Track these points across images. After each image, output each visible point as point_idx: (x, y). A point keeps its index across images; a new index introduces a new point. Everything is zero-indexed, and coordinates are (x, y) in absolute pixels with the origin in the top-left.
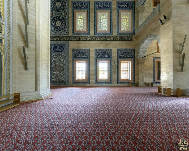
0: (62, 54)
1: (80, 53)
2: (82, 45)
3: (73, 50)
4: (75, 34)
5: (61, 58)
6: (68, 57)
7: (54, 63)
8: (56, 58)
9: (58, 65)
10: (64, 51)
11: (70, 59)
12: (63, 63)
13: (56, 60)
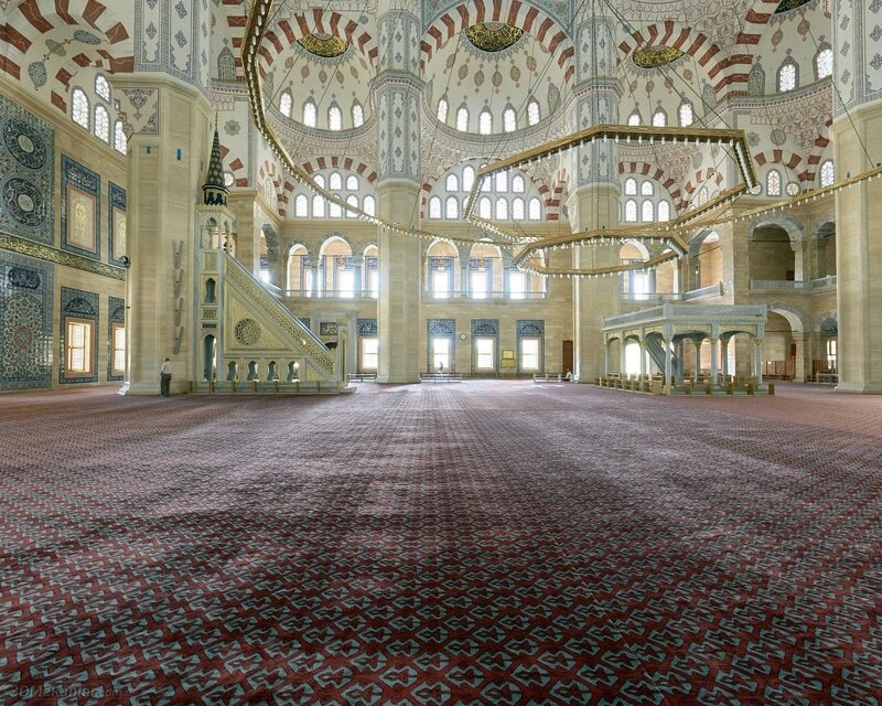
0: (36, 296)
1: (80, 300)
2: (83, 280)
3: (64, 290)
4: (69, 248)
5: (31, 307)
6: (51, 309)
7: (11, 321)
8: (18, 305)
9: (24, 328)
10: (40, 288)
11: (57, 315)
12: (36, 323)
13: (17, 312)
